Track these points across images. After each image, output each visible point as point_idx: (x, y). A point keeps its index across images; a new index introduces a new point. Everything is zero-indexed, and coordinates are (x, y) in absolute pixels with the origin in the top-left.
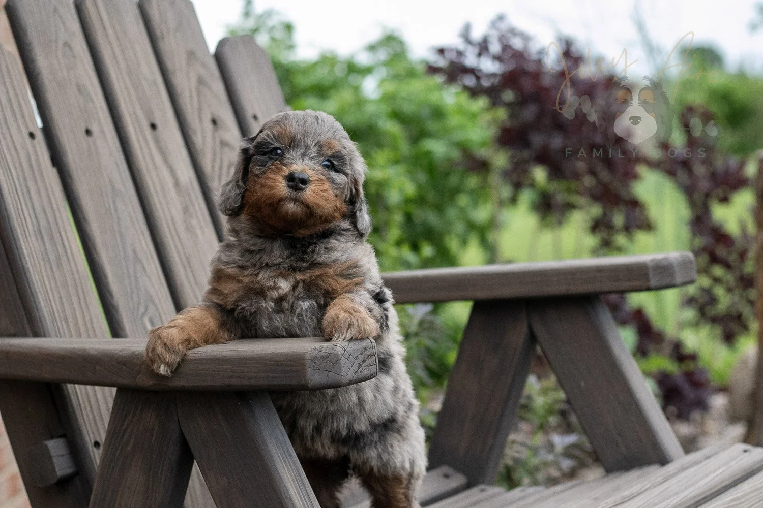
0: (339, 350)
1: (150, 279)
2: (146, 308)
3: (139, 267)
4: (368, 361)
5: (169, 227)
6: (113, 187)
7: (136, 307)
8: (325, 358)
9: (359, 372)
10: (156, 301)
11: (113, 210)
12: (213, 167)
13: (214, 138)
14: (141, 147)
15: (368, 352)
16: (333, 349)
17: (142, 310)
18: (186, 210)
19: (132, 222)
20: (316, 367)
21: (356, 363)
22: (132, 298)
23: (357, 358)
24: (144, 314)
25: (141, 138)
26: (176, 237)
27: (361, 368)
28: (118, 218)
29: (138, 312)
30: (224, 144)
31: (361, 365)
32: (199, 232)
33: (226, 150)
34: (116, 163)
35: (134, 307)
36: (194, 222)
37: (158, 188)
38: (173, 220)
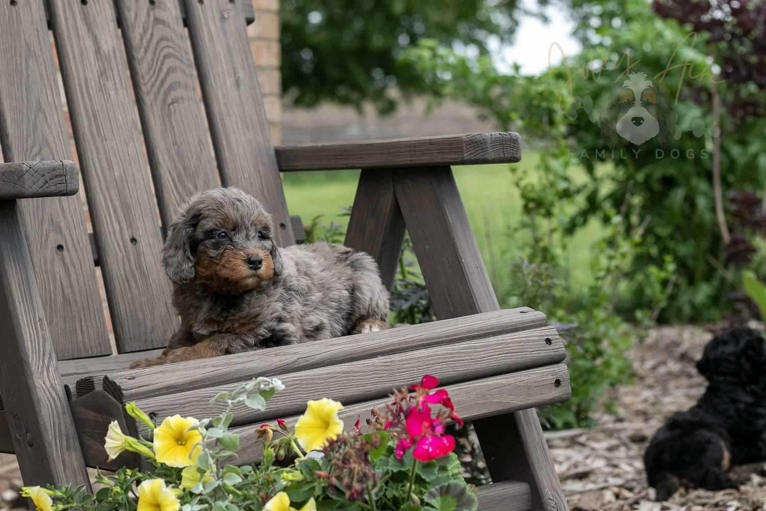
0: (25, 167)
1: (49, 127)
2: (40, 150)
3: (41, 116)
4: (56, 180)
5: (80, 86)
6: (29, 49)
7: (29, 149)
8: (12, 173)
9: (45, 187)
10: (53, 146)
11: (24, 67)
12: (142, 40)
13: (148, 15)
14: (66, 19)
15: (56, 173)
16: (19, 166)
17: (35, 151)
18: (102, 74)
19: (42, 79)
20: (6, 179)
21: (42, 180)
22: (27, 141)
23: (44, 175)
24: (36, 155)
25: (68, 11)
26: (86, 95)
27: (47, 185)
28: (28, 75)
29: (31, 151)
30: (157, 21)
31: (48, 182)
32: (112, 93)
33: (160, 26)
34: (37, 30)
35: (27, 149)
36: (110, 84)
37: (77, 53)
38: (86, 81)
